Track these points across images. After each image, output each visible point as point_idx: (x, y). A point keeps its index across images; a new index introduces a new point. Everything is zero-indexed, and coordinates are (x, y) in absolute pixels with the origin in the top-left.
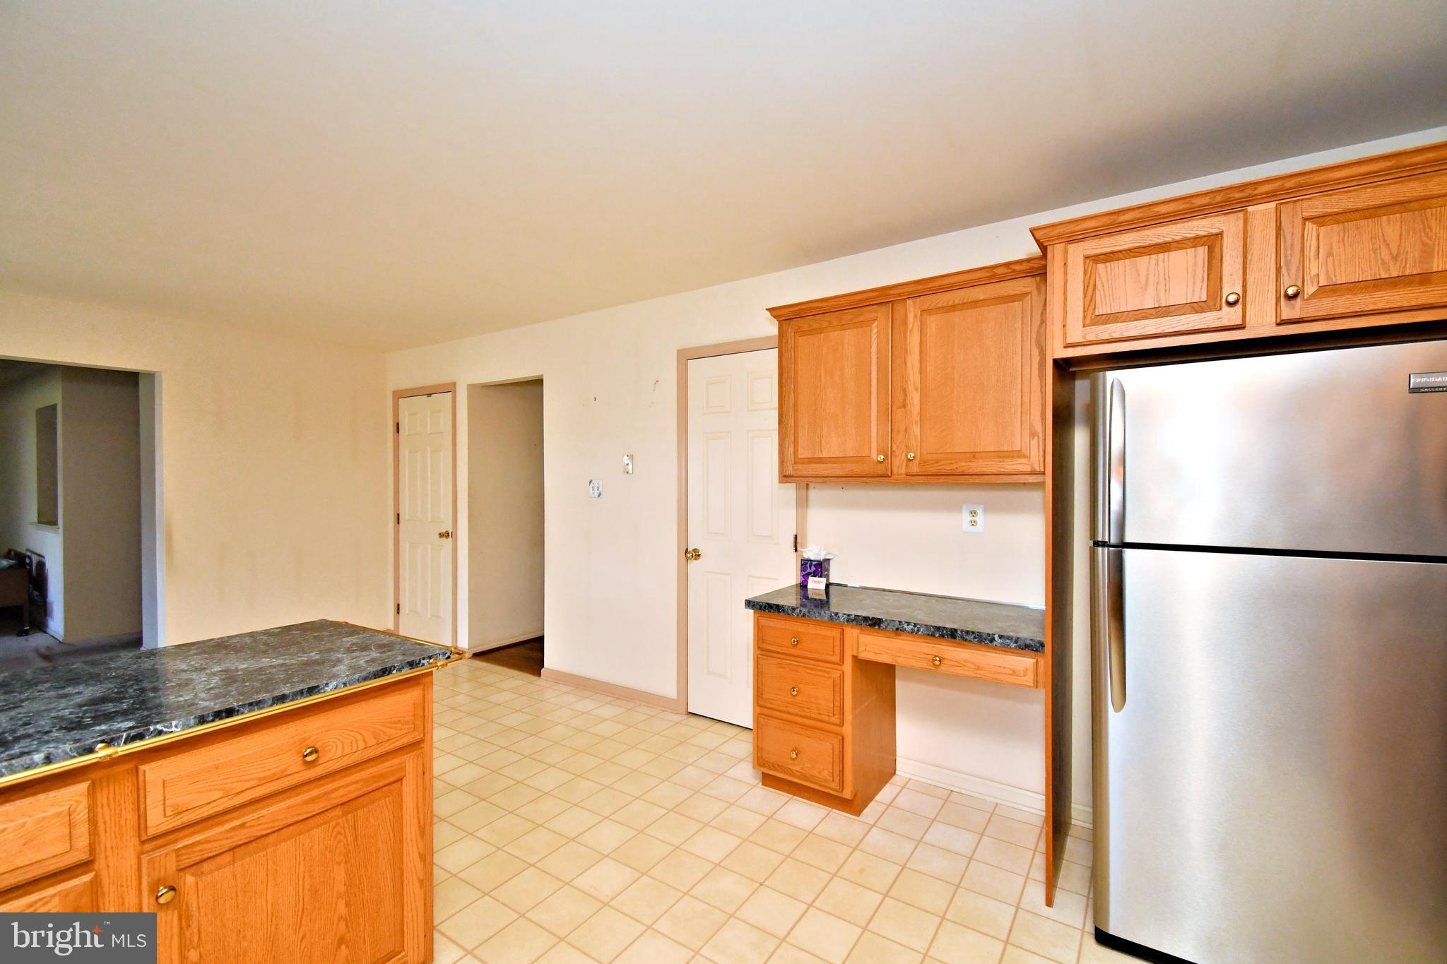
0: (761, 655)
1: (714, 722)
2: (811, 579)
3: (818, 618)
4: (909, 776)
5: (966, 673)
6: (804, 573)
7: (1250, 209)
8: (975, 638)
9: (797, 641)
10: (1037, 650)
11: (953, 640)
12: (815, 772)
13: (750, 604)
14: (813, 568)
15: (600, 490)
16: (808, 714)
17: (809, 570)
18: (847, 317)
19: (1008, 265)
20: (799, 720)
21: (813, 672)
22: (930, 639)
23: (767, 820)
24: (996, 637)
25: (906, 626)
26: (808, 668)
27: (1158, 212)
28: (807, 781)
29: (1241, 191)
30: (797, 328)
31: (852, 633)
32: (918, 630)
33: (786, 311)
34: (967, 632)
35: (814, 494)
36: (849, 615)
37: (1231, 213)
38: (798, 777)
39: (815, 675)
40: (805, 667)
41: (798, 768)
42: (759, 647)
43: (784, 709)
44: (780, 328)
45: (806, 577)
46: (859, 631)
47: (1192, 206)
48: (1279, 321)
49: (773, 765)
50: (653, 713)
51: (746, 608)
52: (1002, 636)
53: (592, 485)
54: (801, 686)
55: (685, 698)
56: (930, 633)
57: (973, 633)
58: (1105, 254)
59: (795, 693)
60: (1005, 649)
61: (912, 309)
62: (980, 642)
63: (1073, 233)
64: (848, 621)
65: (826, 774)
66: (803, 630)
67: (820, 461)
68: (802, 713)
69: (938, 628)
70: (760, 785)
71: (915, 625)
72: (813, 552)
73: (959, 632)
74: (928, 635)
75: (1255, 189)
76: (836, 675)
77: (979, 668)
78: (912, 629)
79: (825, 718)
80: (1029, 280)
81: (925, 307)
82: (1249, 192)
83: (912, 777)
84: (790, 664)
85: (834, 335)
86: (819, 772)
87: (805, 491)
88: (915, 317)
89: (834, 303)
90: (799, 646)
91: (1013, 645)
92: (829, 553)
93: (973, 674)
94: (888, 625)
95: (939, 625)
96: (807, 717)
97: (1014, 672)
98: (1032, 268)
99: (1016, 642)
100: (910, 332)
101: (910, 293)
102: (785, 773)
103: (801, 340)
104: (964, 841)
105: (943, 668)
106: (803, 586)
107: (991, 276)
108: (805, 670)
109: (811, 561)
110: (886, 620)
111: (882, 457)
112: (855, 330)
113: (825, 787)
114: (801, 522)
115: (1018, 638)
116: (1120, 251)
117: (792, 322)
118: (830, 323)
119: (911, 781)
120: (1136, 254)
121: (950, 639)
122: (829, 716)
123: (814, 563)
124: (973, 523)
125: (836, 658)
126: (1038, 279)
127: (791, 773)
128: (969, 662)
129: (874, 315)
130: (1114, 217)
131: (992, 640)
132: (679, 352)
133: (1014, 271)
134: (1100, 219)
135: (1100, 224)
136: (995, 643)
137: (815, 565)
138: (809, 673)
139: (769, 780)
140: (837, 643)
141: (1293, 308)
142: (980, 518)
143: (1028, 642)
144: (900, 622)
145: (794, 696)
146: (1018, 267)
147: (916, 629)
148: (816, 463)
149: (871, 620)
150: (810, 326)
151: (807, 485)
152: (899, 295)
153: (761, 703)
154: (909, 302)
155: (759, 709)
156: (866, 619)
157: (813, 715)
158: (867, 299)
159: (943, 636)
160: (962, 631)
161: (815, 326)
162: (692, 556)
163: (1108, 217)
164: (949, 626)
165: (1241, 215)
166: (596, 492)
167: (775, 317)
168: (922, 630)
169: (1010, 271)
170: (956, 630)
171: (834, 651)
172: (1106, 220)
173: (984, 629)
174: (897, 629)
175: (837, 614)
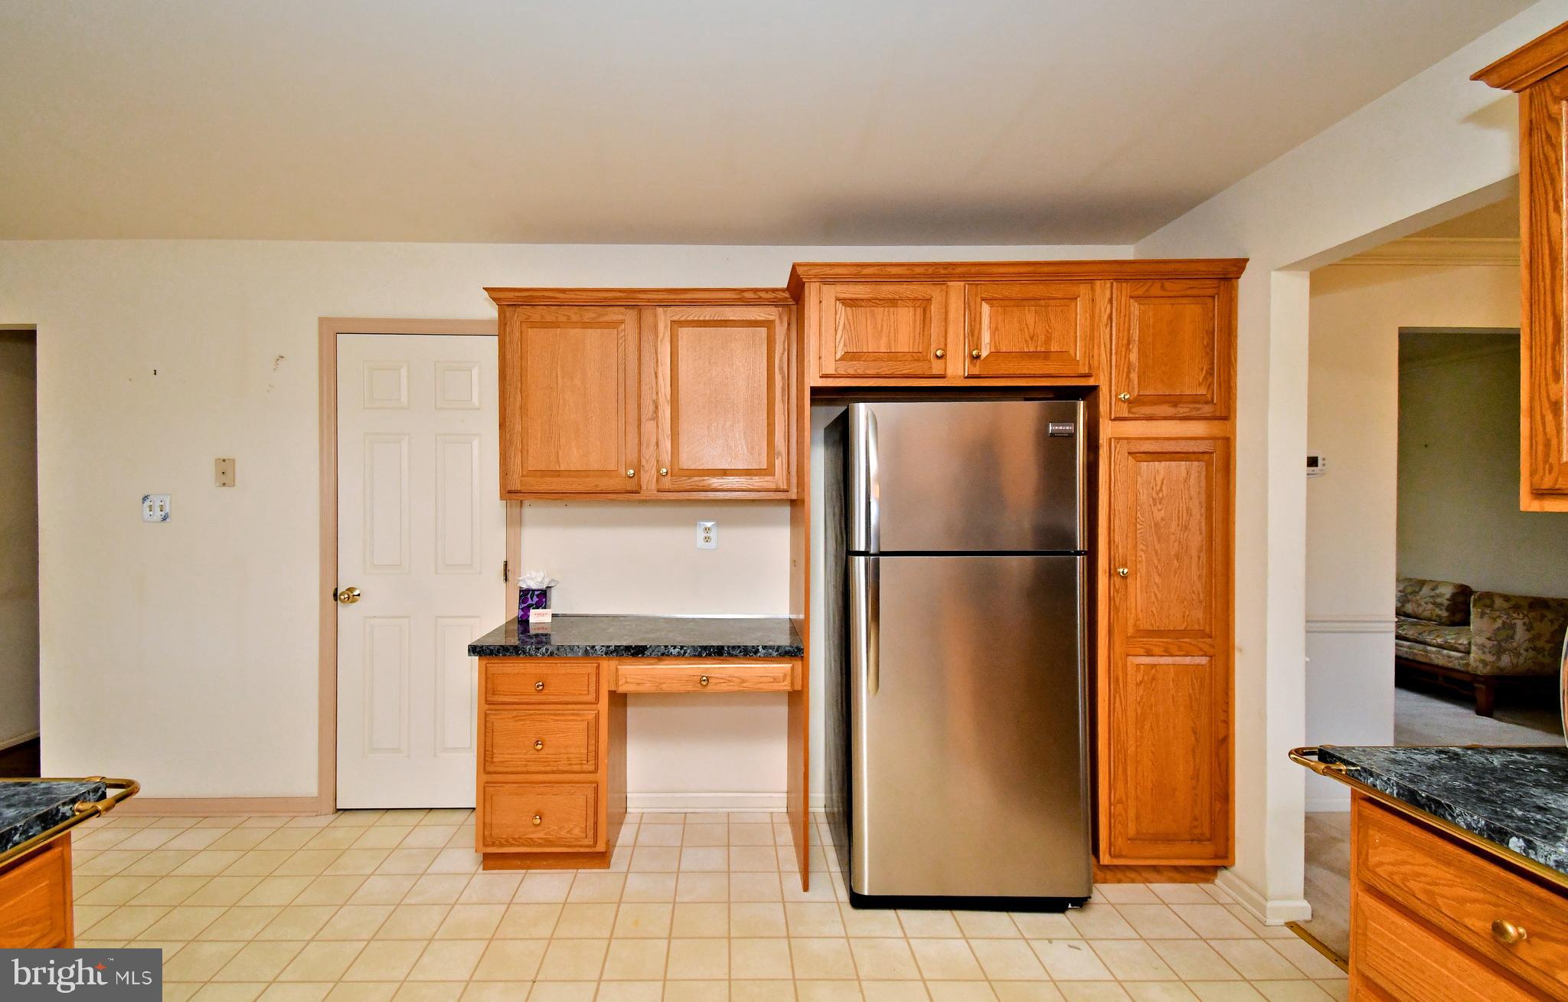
0: (489, 710)
1: (380, 813)
2: (533, 612)
3: (570, 655)
4: (640, 810)
5: (732, 688)
6: (523, 606)
7: (949, 283)
8: (741, 652)
9: (543, 685)
10: (795, 656)
11: (719, 658)
12: (563, 833)
13: (474, 650)
14: (535, 599)
15: (167, 509)
16: (555, 769)
17: (530, 602)
18: (589, 314)
19: (755, 290)
20: (541, 777)
21: (562, 718)
22: (697, 660)
23: (508, 908)
24: (760, 649)
25: (672, 650)
26: (555, 715)
27: (890, 272)
28: (551, 846)
29: (945, 269)
30: (526, 317)
31: (609, 665)
32: (685, 653)
33: (511, 295)
34: (734, 648)
35: (530, 511)
36: (608, 647)
37: (938, 284)
38: (540, 845)
39: (565, 721)
40: (551, 714)
41: (541, 835)
42: (486, 701)
43: (525, 769)
44: (501, 313)
45: (526, 610)
46: (617, 662)
47: (912, 273)
48: (966, 375)
49: (507, 841)
50: (279, 824)
51: (469, 655)
52: (765, 647)
53: (147, 503)
54: (546, 737)
55: (332, 791)
56: (697, 654)
57: (739, 647)
58: (851, 300)
59: (540, 747)
60: (768, 658)
61: (663, 318)
62: (745, 655)
63: (831, 275)
64: (606, 654)
65: (577, 831)
66: (549, 672)
67: (557, 474)
68: (549, 769)
69: (704, 648)
70: (480, 870)
71: (682, 648)
72: (532, 580)
73: (726, 649)
74: (695, 655)
75: (953, 269)
76: (591, 715)
77: (744, 681)
78: (679, 652)
79: (577, 768)
80: (773, 309)
81: (675, 318)
82: (950, 270)
83: (645, 810)
84: (531, 715)
85: (575, 332)
86: (568, 832)
87: (518, 509)
88: (666, 327)
89: (573, 296)
90: (544, 691)
91: (775, 654)
92: (553, 580)
93: (736, 688)
94: (653, 651)
95: (705, 644)
96: (553, 772)
97: (775, 679)
98: (776, 298)
99: (777, 651)
100: (661, 342)
101: (661, 300)
102: (523, 845)
103: (531, 332)
104: (715, 858)
105: (711, 688)
106: (523, 622)
107: (740, 298)
108: (552, 717)
109: (534, 591)
110: (651, 646)
111: (632, 472)
112: (599, 330)
113: (575, 846)
114: (513, 546)
115: (779, 646)
116: (862, 300)
117: (519, 310)
118: (569, 318)
119: (644, 816)
120: (874, 305)
121: (717, 657)
122: (581, 764)
123: (536, 593)
124: (707, 539)
125: (591, 698)
126: (780, 309)
127: (531, 842)
128: (734, 677)
129: (621, 317)
130: (859, 269)
131: (757, 651)
132: (322, 321)
133: (760, 298)
134: (849, 268)
135: (847, 272)
136: (759, 654)
137: (538, 596)
138: (557, 720)
139: (493, 860)
140: (593, 679)
141: (975, 365)
142: (713, 534)
143: (787, 649)
144: (666, 647)
145: (538, 750)
146: (763, 295)
147: (682, 651)
148: (553, 476)
149: (633, 649)
150: (542, 317)
151: (521, 502)
152: (649, 300)
153: (489, 769)
154: (660, 310)
155: (485, 778)
156: (628, 648)
157: (561, 768)
158: (616, 298)
159: (709, 655)
160: (728, 647)
161: (549, 318)
162: (349, 598)
163: (855, 268)
164: (715, 644)
165: (944, 287)
166: (158, 515)
167: (494, 299)
168: (688, 651)
169: (757, 297)
170: (723, 647)
171: (588, 690)
172: (853, 270)
173: (749, 642)
174: (663, 654)
175: (593, 647)
